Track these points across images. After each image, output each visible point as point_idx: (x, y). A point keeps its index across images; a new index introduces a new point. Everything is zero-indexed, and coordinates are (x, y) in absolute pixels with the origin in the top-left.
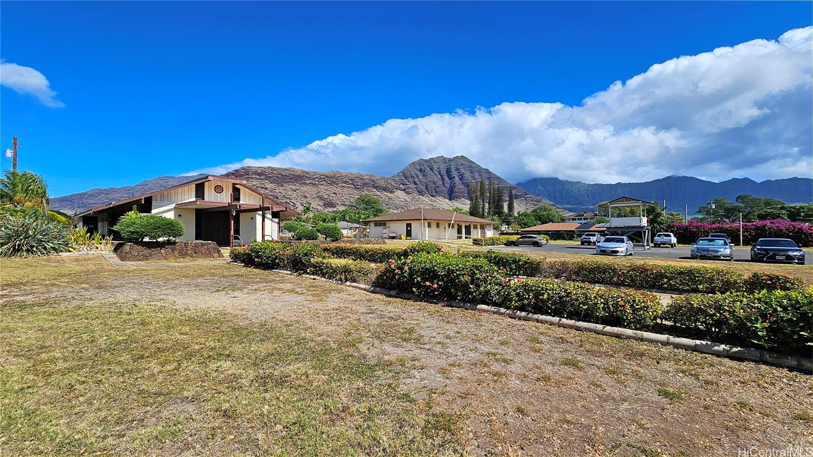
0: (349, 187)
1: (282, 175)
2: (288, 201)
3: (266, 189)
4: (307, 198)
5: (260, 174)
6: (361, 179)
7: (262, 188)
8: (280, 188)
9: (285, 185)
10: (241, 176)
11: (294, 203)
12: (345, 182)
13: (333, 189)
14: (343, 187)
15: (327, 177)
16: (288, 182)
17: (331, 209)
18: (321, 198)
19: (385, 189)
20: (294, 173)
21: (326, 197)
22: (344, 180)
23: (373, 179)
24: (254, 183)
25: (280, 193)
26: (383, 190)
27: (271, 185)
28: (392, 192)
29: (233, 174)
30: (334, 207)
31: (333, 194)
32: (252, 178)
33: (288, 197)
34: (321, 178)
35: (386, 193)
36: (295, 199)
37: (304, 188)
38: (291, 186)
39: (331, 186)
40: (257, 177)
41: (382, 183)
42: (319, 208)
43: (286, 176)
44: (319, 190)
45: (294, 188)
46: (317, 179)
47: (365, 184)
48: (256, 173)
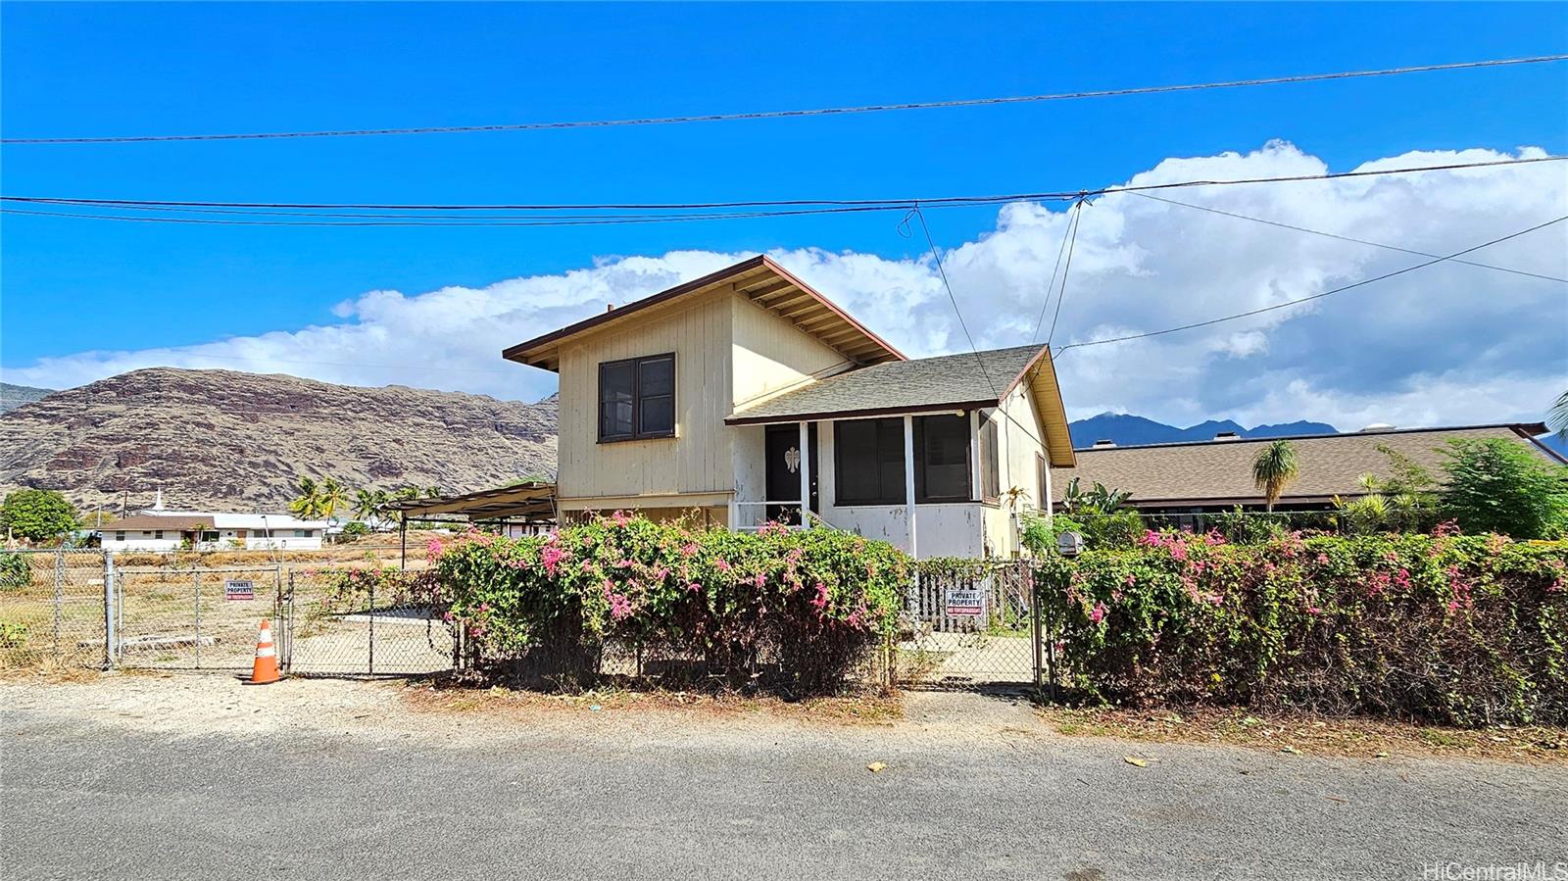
0: (433, 427)
1: (256, 393)
2: (272, 459)
3: (210, 427)
4: (323, 451)
5: (190, 389)
6: (464, 407)
7: (198, 424)
8: (249, 425)
9: (263, 418)
10: (138, 391)
11: (288, 465)
12: (423, 414)
13: (395, 430)
14: (418, 425)
15: (377, 400)
16: (270, 410)
17: (389, 481)
18: (362, 453)
19: (522, 432)
20: (288, 388)
21: (374, 449)
22: (422, 408)
23: (493, 408)
24: (175, 412)
25: (249, 437)
26: (520, 435)
27: (224, 416)
28: (538, 439)
29: (111, 387)
30: (397, 475)
31: (393, 444)
32: (169, 399)
33: (272, 448)
34: (360, 403)
35: (524, 442)
36: (291, 454)
37: (315, 428)
38: (279, 422)
39: (386, 423)
40: (185, 396)
41: (516, 420)
42: (357, 476)
43: (266, 395)
44: (355, 432)
45: (287, 426)
46: (350, 406)
47: (473, 421)
48: (181, 386)
